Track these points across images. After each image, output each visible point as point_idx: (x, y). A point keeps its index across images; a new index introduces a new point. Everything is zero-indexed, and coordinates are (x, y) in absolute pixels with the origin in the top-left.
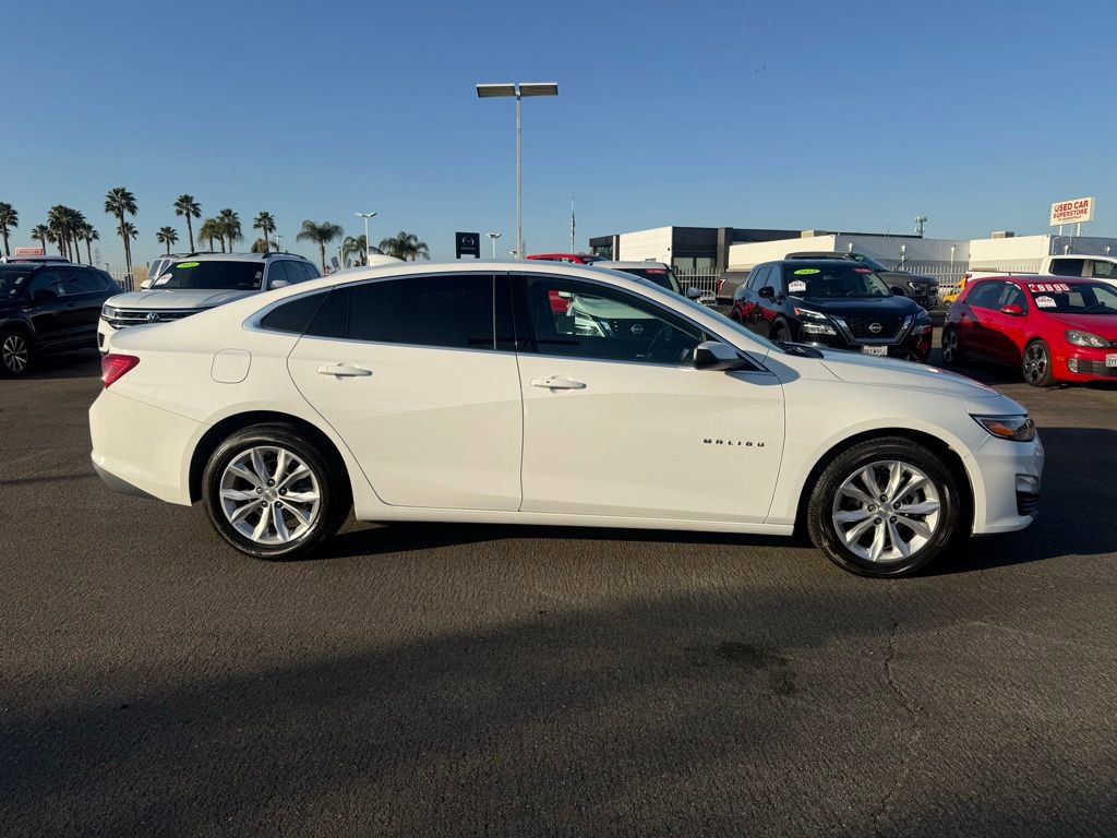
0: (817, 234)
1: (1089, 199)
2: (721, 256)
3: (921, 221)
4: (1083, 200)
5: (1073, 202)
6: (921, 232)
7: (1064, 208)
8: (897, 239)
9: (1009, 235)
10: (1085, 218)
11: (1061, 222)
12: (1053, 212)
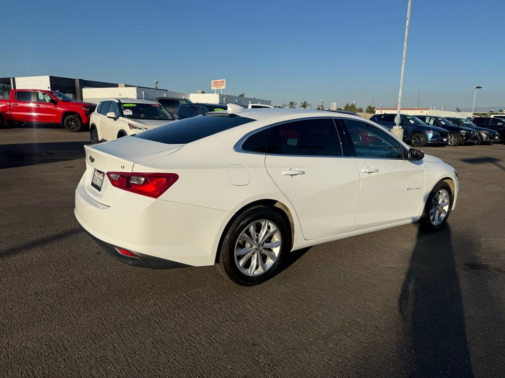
0: (126, 86)
1: (224, 80)
2: (78, 93)
3: (156, 83)
4: (222, 80)
5: (219, 81)
6: (157, 87)
7: (215, 83)
8: (162, 91)
9: (203, 92)
10: (223, 87)
11: (215, 88)
12: (212, 84)
